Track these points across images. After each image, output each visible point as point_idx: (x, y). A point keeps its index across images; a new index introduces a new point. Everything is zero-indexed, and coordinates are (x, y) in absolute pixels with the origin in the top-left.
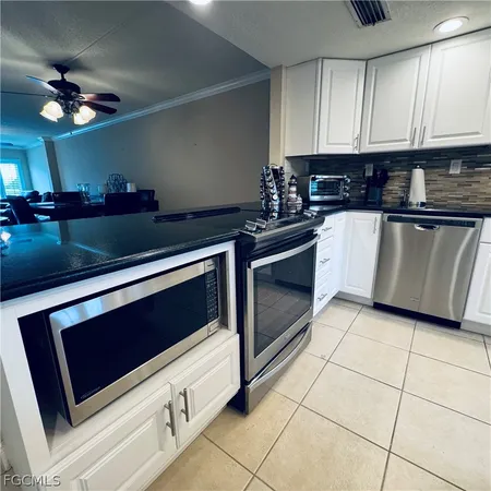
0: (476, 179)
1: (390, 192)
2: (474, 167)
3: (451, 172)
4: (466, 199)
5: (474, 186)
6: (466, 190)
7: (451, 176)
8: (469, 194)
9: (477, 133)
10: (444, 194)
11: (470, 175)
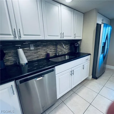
0: (38, 50)
1: (8, 60)
2: (37, 47)
3: (31, 49)
4: (38, 57)
5: (39, 53)
6: (37, 55)
7: (31, 50)
8: (38, 56)
9: (39, 35)
10: (31, 57)
11: (37, 49)
